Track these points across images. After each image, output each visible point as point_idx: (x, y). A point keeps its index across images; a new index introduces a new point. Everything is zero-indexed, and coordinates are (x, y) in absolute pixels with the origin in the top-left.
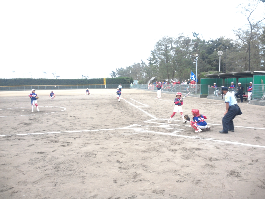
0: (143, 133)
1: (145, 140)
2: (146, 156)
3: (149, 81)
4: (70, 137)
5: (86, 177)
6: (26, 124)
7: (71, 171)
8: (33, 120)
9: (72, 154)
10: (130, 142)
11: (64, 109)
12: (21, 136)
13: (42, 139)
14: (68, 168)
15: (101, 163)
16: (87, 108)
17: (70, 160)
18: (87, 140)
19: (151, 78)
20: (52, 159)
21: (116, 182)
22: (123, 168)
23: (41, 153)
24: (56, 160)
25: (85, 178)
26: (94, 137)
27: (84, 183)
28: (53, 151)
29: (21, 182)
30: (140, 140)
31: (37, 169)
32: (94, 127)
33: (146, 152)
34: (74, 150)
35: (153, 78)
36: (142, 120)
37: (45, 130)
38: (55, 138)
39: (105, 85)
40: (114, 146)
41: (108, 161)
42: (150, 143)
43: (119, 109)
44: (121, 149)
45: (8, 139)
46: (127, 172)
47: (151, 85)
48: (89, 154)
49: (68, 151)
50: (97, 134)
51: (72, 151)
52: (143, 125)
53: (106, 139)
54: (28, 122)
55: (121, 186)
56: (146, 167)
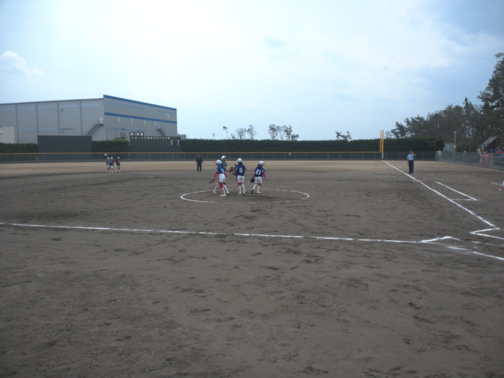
0: (467, 256)
1: (470, 272)
2: (472, 303)
3: (482, 146)
4: (319, 248)
5: (351, 322)
6: (247, 217)
7: (324, 307)
8: (258, 212)
9: (324, 278)
10: (438, 271)
11: (306, 196)
12: (242, 237)
13: (274, 245)
14: (318, 300)
15: (378, 302)
16: (347, 196)
17: (320, 288)
18: (349, 256)
19: (487, 139)
20: (291, 281)
21: (408, 343)
22: (423, 319)
23: (273, 268)
24: (298, 284)
25: (349, 323)
26: (363, 253)
27: (347, 332)
28: (292, 269)
29: (245, 312)
30: (458, 269)
31: (269, 294)
32: (361, 233)
33: (473, 295)
34: (327, 271)
35: (491, 140)
36: (463, 228)
37: (277, 231)
38: (294, 246)
39: (381, 153)
40: (403, 274)
41: (392, 301)
42: (482, 277)
43: (413, 202)
44: (418, 281)
45: (222, 239)
46: (431, 328)
47: (486, 155)
48: (354, 282)
49: (317, 271)
50: (369, 248)
51: (323, 272)
52: (466, 240)
53: (385, 259)
54: (250, 214)
55: (419, 351)
56: (472, 325)
